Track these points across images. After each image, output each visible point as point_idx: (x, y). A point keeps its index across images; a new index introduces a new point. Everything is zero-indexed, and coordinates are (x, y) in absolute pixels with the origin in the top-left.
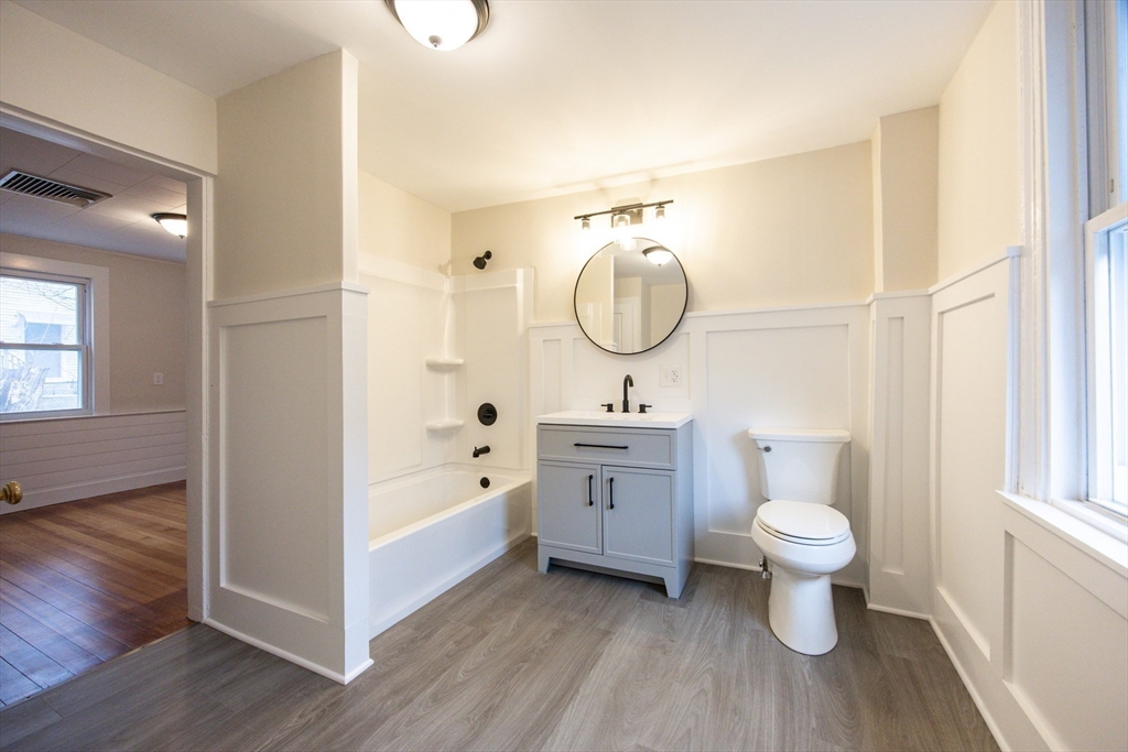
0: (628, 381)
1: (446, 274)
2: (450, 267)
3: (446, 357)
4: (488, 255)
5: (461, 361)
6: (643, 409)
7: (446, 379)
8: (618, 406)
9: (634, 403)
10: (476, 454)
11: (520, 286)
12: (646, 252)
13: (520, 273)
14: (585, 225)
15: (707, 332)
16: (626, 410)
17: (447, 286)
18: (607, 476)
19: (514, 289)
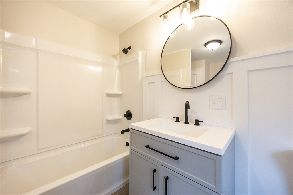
0: (187, 106)
1: (117, 58)
2: (119, 56)
3: (116, 90)
4: (130, 48)
5: (121, 93)
6: (197, 123)
7: (116, 100)
8: (182, 119)
9: (192, 117)
10: (122, 133)
11: (140, 59)
12: (206, 45)
13: (140, 53)
14: (164, 18)
15: (249, 71)
16: (186, 122)
17: (116, 63)
18: (164, 174)
19: (137, 60)
